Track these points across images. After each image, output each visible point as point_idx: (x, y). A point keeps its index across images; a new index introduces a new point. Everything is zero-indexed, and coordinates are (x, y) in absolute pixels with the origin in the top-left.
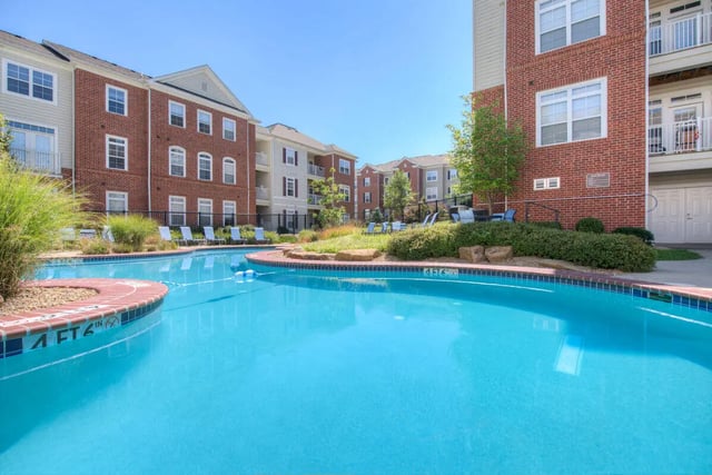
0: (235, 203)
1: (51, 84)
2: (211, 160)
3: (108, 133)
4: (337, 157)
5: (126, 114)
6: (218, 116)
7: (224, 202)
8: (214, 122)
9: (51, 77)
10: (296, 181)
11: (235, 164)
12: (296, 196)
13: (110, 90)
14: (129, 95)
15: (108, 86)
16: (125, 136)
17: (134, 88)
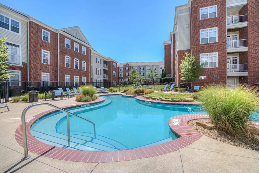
0: (85, 77)
1: (18, 26)
2: (78, 61)
3: (43, 49)
4: (113, 62)
5: (49, 42)
6: (81, 45)
7: (82, 77)
8: (79, 47)
9: (18, 23)
10: (100, 69)
11: (85, 63)
12: (100, 75)
13: (43, 31)
14: (50, 34)
15: (43, 30)
16: (49, 51)
17: (52, 31)
